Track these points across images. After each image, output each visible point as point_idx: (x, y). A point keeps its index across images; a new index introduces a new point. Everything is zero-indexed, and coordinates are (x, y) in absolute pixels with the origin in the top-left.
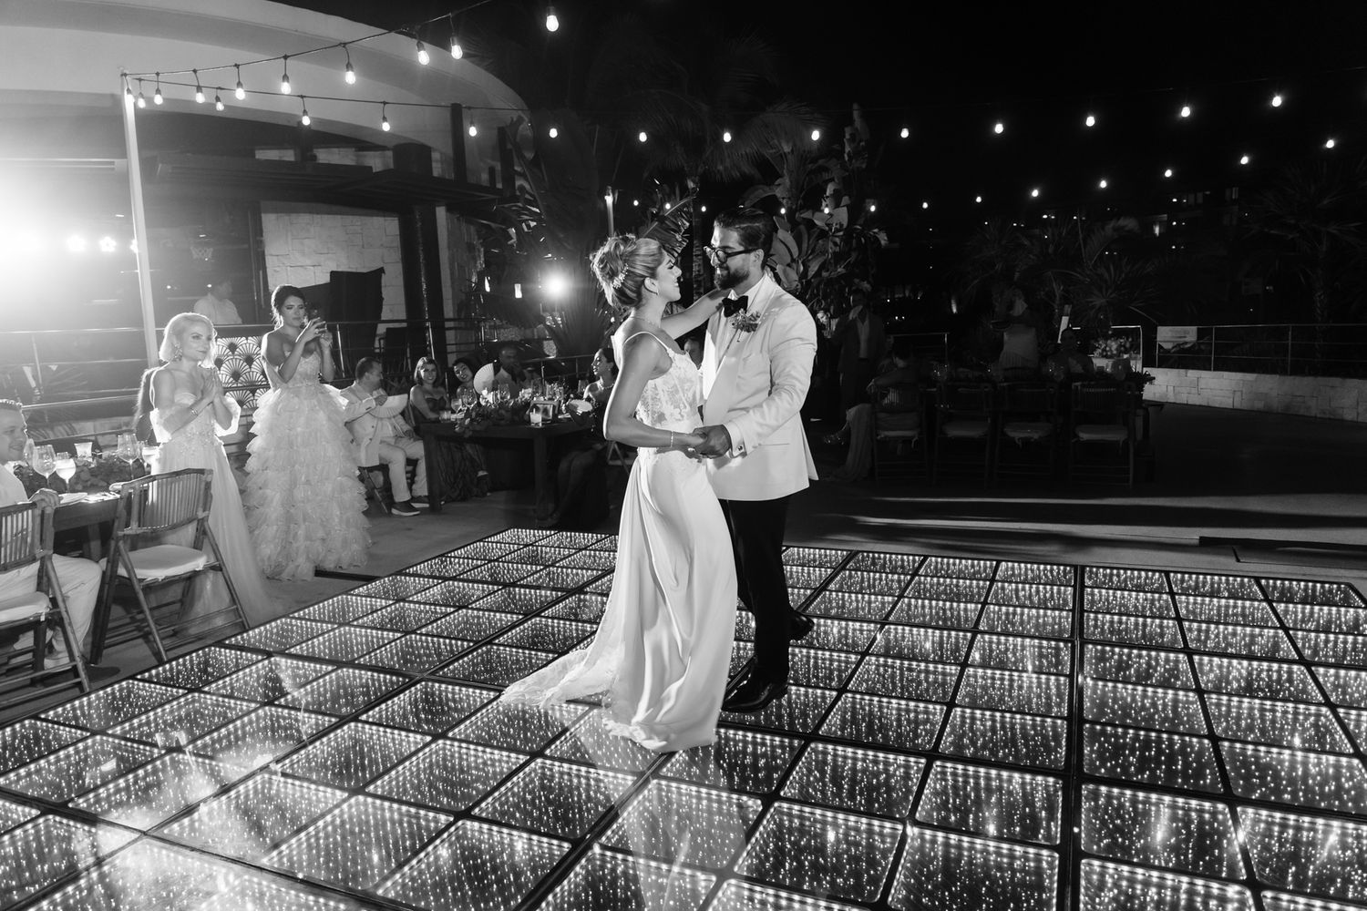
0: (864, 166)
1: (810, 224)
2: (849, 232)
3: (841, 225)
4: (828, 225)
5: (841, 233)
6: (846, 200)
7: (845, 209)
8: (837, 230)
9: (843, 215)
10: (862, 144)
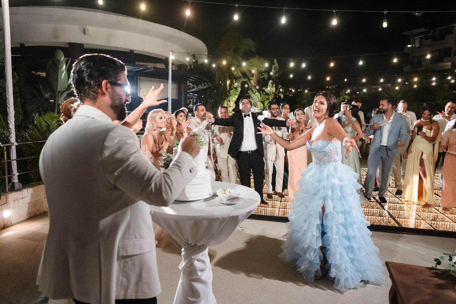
0: (277, 76)
1: (264, 91)
2: (275, 94)
3: (273, 92)
4: (269, 92)
5: (273, 94)
6: (274, 85)
7: (275, 88)
8: (272, 93)
9: (274, 89)
10: (277, 70)
